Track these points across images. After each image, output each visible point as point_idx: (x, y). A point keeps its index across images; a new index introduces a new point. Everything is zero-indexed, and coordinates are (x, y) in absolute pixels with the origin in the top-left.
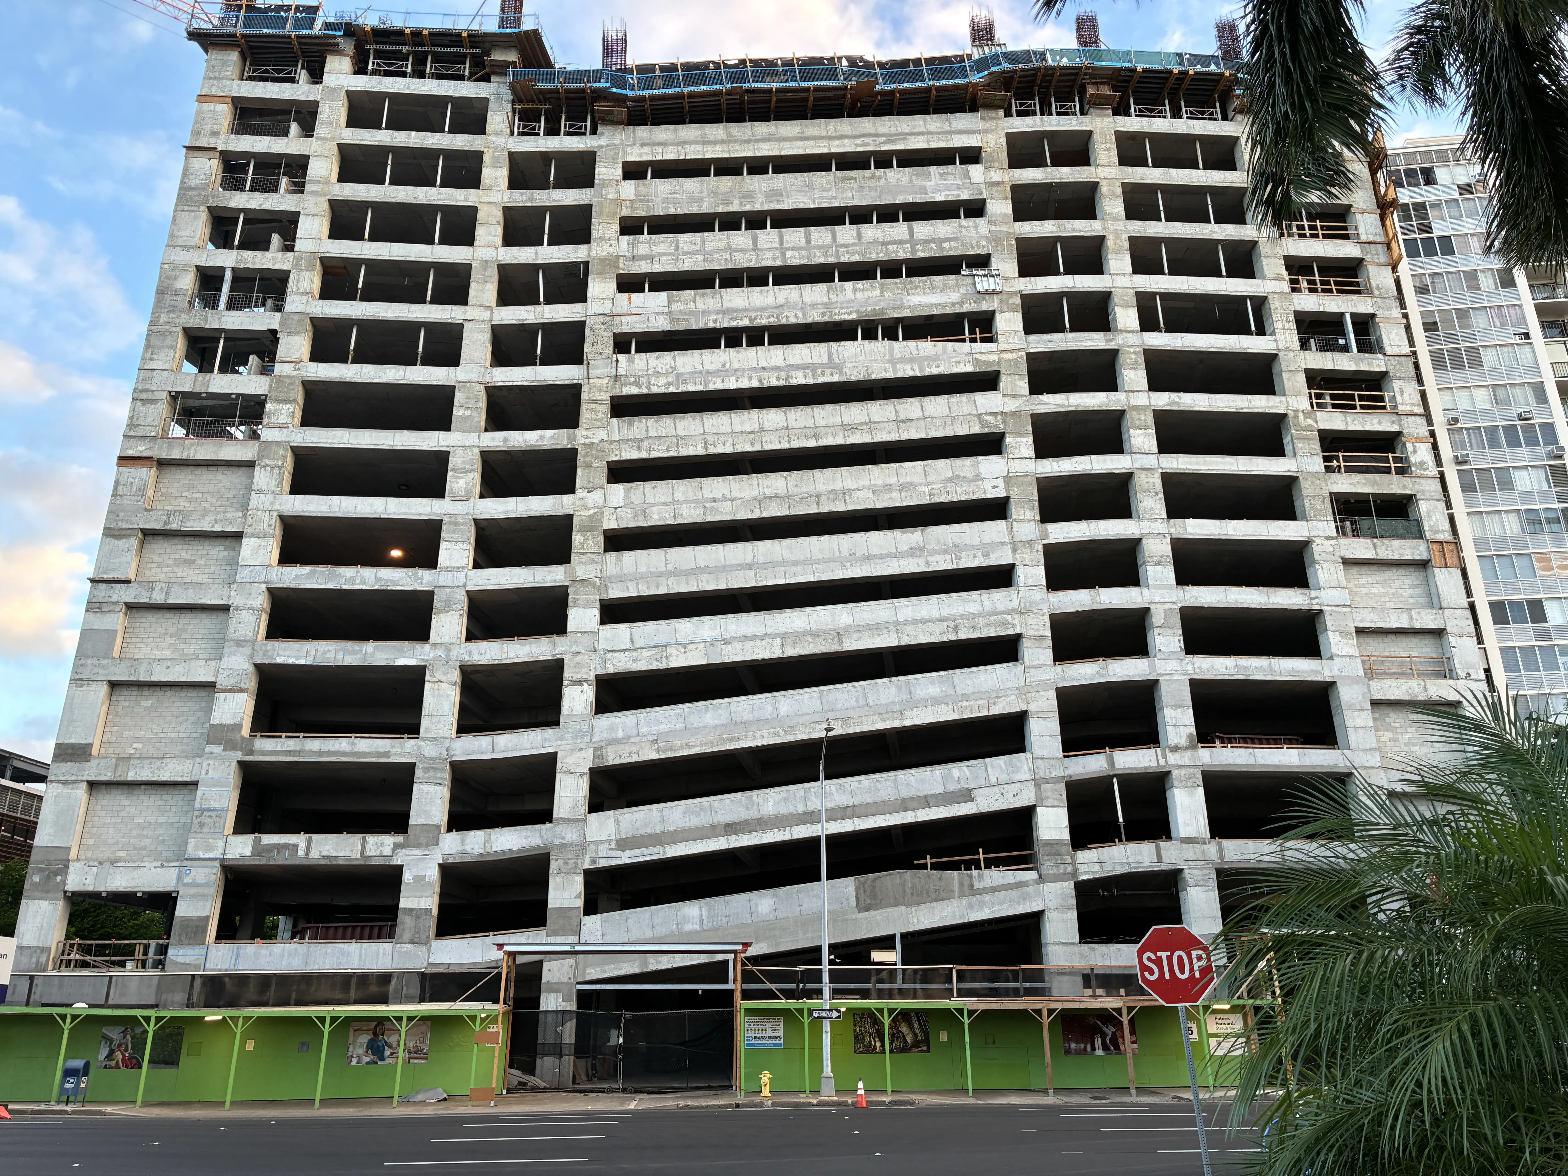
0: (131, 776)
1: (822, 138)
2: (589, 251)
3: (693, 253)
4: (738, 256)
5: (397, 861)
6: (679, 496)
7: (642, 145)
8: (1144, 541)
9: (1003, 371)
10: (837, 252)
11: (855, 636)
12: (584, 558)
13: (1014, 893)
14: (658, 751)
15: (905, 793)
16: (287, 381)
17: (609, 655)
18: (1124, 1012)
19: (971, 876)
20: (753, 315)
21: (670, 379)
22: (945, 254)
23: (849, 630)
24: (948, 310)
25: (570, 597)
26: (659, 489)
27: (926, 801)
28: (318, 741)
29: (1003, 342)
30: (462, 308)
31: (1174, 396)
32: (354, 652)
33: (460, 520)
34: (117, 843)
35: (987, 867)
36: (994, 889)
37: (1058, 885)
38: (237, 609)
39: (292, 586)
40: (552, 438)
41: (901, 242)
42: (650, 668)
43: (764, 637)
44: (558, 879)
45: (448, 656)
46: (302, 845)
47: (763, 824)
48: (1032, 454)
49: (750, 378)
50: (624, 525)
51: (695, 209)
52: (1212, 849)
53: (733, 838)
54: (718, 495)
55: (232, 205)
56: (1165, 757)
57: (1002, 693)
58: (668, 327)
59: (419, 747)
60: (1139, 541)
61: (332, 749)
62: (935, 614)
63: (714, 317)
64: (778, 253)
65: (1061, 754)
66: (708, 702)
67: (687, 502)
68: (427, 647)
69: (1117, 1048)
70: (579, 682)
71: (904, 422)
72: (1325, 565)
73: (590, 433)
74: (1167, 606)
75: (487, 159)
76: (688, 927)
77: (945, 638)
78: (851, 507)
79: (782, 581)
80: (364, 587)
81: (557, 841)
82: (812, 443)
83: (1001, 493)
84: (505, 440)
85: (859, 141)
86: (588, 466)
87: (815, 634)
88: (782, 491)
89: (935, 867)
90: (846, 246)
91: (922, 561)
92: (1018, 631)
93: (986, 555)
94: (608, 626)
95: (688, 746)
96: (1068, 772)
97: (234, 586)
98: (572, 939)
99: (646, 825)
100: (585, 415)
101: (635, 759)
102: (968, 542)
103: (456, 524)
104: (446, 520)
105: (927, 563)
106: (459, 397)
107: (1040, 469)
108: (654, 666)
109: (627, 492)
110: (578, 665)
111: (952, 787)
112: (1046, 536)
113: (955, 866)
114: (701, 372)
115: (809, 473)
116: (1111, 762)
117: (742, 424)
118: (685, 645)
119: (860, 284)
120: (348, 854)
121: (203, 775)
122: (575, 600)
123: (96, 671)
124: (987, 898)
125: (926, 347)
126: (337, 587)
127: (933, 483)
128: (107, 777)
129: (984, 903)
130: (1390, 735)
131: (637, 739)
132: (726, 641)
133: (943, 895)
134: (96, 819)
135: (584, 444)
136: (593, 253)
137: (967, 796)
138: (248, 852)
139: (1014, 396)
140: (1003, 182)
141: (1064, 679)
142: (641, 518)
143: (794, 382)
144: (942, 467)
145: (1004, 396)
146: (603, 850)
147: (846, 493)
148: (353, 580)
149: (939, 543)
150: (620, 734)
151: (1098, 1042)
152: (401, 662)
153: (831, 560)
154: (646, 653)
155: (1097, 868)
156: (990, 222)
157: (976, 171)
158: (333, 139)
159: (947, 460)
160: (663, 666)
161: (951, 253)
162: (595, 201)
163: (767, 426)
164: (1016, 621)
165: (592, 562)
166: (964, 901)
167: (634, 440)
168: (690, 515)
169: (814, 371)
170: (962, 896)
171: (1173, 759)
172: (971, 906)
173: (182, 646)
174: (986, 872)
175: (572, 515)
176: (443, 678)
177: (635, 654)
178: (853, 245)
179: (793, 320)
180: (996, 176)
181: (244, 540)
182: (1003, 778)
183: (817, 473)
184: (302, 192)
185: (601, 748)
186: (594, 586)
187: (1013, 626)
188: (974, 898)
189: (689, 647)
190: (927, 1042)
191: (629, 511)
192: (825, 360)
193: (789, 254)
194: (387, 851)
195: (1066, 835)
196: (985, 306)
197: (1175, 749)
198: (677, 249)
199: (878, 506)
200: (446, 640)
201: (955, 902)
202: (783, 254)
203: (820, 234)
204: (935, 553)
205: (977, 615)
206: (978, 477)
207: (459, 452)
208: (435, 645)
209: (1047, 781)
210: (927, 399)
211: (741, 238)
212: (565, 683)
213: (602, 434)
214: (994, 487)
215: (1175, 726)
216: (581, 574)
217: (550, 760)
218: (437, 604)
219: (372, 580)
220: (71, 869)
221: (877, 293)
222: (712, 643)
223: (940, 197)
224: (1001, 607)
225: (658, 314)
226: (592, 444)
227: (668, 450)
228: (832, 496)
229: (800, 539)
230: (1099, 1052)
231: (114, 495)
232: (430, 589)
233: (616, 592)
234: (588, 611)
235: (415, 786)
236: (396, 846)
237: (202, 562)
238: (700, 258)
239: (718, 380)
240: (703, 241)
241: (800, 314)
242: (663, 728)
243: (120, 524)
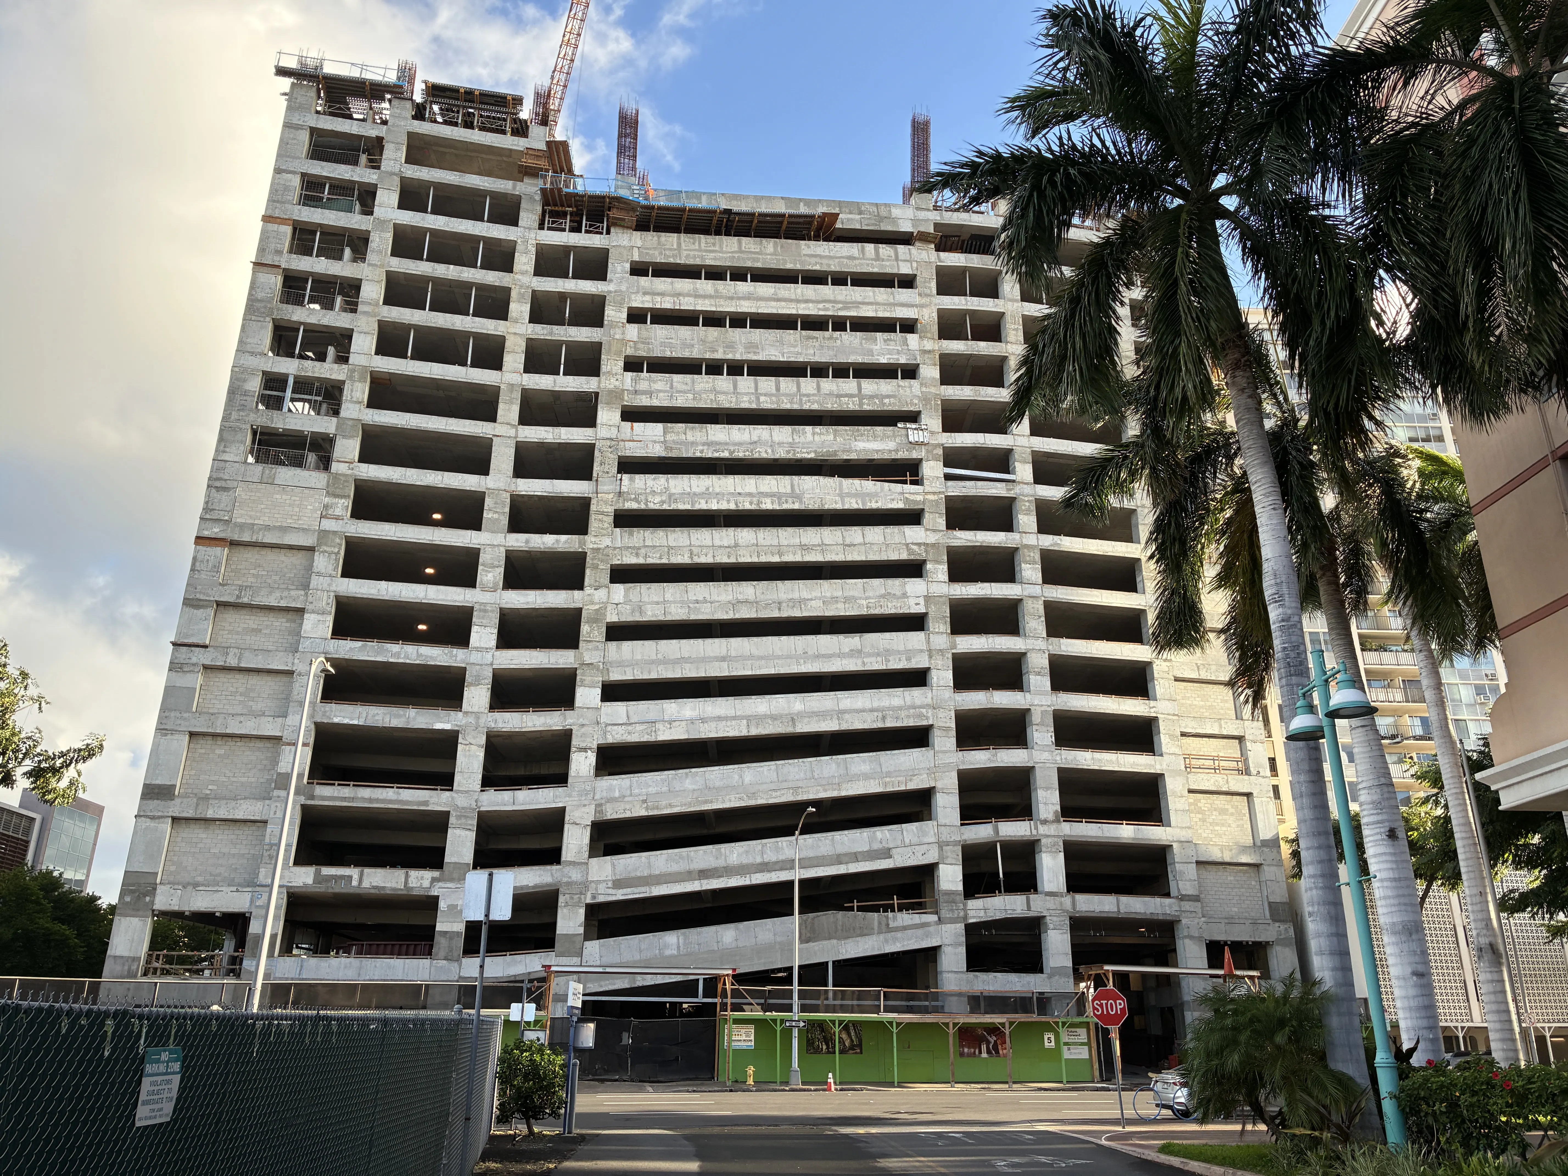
0: (210, 814)
1: (791, 301)
2: (599, 382)
3: (685, 392)
4: (721, 398)
5: (434, 892)
6: (668, 596)
7: (645, 294)
8: (1029, 655)
9: (927, 509)
10: (801, 400)
11: (806, 720)
12: (590, 646)
13: (920, 932)
14: (647, 809)
15: (840, 850)
16: (343, 478)
17: (609, 728)
18: (1007, 1026)
19: (887, 917)
20: (732, 449)
21: (664, 498)
22: (885, 408)
23: (801, 715)
24: (886, 456)
25: (578, 678)
26: (652, 590)
27: (855, 857)
28: (369, 790)
29: (928, 486)
30: (492, 424)
31: (1057, 538)
32: (399, 716)
33: (488, 608)
34: (196, 870)
35: (900, 910)
36: (905, 928)
37: (953, 926)
38: (300, 674)
39: (347, 657)
40: (566, 542)
41: (851, 396)
42: (642, 740)
43: (734, 718)
44: (565, 910)
45: (477, 723)
46: (356, 877)
47: (729, 871)
48: (946, 579)
49: (728, 501)
50: (624, 619)
51: (686, 354)
52: (1067, 901)
53: (704, 882)
54: (701, 598)
55: (295, 318)
56: (1036, 828)
57: (916, 772)
58: (663, 454)
59: (453, 798)
60: (1024, 654)
61: (381, 797)
62: (868, 705)
63: (701, 448)
64: (753, 398)
65: (959, 822)
66: (687, 770)
67: (675, 602)
68: (460, 715)
69: (997, 1052)
70: (585, 750)
71: (849, 546)
72: (1162, 681)
73: (597, 540)
74: (1043, 708)
75: (514, 294)
76: (668, 952)
77: (874, 726)
78: (806, 614)
79: (749, 673)
80: (408, 661)
81: (565, 880)
82: (776, 559)
83: (921, 609)
84: (527, 542)
85: (821, 306)
86: (595, 567)
87: (774, 718)
88: (751, 598)
89: (860, 909)
90: (808, 395)
91: (859, 662)
92: (931, 723)
93: (909, 659)
94: (608, 704)
95: (671, 806)
96: (965, 837)
97: (297, 655)
98: (576, 960)
99: (636, 870)
100: (594, 524)
101: (628, 815)
102: (895, 648)
103: (485, 611)
104: (476, 607)
105: (863, 663)
106: (488, 502)
107: (952, 592)
108: (646, 738)
109: (627, 591)
110: (584, 735)
111: (876, 846)
112: (955, 647)
113: (875, 909)
114: (689, 494)
115: (773, 584)
116: (996, 831)
117: (721, 539)
118: (670, 722)
119: (818, 429)
120: (394, 885)
121: (272, 815)
122: (582, 681)
123: (179, 722)
124: (899, 935)
125: (868, 485)
126: (385, 659)
127: (869, 598)
128: (190, 814)
129: (897, 939)
130: (1200, 816)
131: (630, 799)
132: (703, 720)
133: (866, 931)
134: (177, 849)
135: (593, 549)
136: (602, 385)
137: (886, 853)
138: (310, 881)
139: (934, 531)
140: (934, 351)
141: (963, 763)
142: (637, 614)
143: (764, 507)
144: (877, 585)
145: (927, 530)
146: (602, 889)
147: (802, 601)
148: (398, 654)
149: (872, 646)
150: (617, 794)
151: (984, 1047)
152: (439, 726)
153: (789, 657)
154: (639, 728)
155: (982, 913)
156: (921, 384)
157: (912, 339)
158: (382, 266)
159: (882, 580)
160: (652, 738)
161: (890, 408)
162: (604, 340)
163: (740, 542)
164: (930, 714)
165: (597, 649)
166: (882, 937)
167: (634, 548)
168: (677, 613)
169: (779, 498)
170: (880, 932)
171: (1043, 830)
172: (886, 941)
173: (251, 703)
174: (899, 915)
175: (581, 609)
176: (473, 741)
177: (630, 728)
178: (813, 395)
179: (764, 455)
180: (929, 345)
181: (306, 616)
182: (915, 840)
183: (779, 583)
184: (354, 311)
185: (600, 805)
186: (598, 669)
187: (927, 718)
188: (889, 935)
189: (674, 724)
190: (860, 1046)
191: (628, 607)
192: (789, 490)
193: (762, 399)
194: (426, 884)
195: (960, 887)
196: (915, 455)
197: (1045, 822)
198: (672, 387)
199: (826, 614)
200: (475, 709)
201: (874, 937)
202: (758, 399)
203: (787, 384)
204: (869, 655)
205: (900, 708)
206: (905, 595)
207: (488, 549)
208: (466, 713)
209: (948, 844)
210: (867, 528)
211: (723, 382)
212: (573, 749)
213: (606, 542)
214: (917, 604)
215: (1045, 804)
216: (587, 659)
217: (560, 813)
218: (468, 678)
219: (414, 656)
220: (158, 891)
221: (831, 437)
222: (692, 721)
223: (883, 360)
224: (918, 702)
225: (655, 442)
226: (599, 549)
227: (661, 558)
228: (791, 604)
229: (764, 638)
230: (984, 1055)
231: (193, 570)
232: (463, 665)
233: (616, 676)
234: (593, 690)
235: (450, 831)
236: (434, 880)
237: (267, 631)
238: (691, 396)
239: (703, 501)
240: (693, 382)
241: (769, 451)
242: (652, 790)
243: (198, 596)
